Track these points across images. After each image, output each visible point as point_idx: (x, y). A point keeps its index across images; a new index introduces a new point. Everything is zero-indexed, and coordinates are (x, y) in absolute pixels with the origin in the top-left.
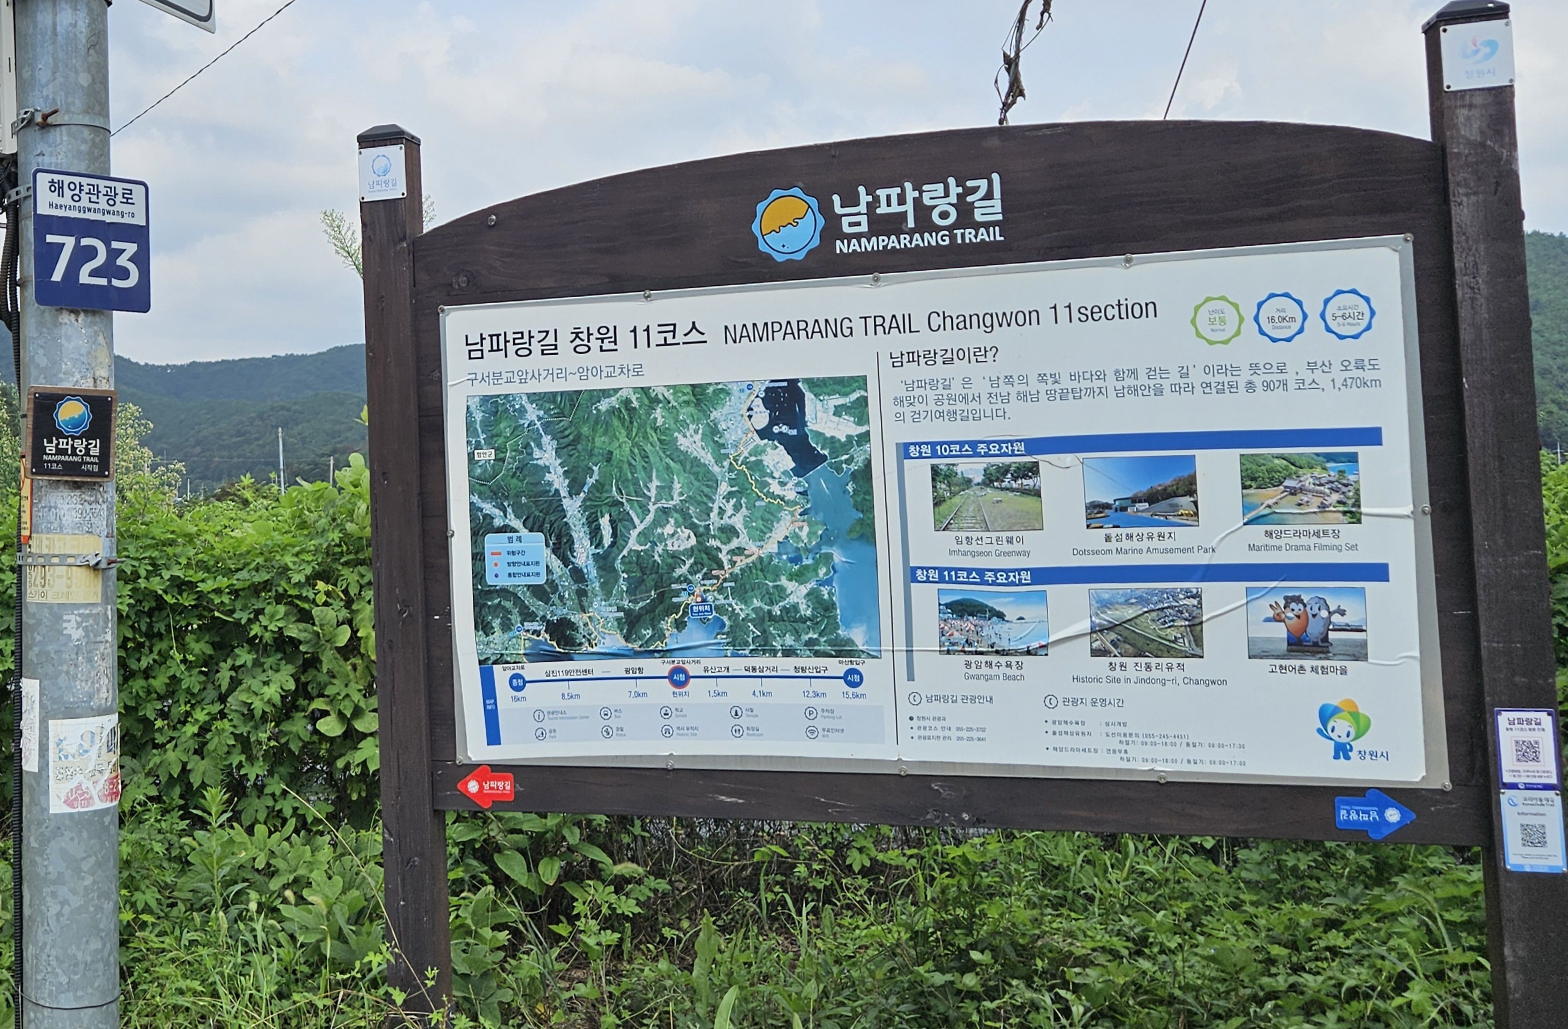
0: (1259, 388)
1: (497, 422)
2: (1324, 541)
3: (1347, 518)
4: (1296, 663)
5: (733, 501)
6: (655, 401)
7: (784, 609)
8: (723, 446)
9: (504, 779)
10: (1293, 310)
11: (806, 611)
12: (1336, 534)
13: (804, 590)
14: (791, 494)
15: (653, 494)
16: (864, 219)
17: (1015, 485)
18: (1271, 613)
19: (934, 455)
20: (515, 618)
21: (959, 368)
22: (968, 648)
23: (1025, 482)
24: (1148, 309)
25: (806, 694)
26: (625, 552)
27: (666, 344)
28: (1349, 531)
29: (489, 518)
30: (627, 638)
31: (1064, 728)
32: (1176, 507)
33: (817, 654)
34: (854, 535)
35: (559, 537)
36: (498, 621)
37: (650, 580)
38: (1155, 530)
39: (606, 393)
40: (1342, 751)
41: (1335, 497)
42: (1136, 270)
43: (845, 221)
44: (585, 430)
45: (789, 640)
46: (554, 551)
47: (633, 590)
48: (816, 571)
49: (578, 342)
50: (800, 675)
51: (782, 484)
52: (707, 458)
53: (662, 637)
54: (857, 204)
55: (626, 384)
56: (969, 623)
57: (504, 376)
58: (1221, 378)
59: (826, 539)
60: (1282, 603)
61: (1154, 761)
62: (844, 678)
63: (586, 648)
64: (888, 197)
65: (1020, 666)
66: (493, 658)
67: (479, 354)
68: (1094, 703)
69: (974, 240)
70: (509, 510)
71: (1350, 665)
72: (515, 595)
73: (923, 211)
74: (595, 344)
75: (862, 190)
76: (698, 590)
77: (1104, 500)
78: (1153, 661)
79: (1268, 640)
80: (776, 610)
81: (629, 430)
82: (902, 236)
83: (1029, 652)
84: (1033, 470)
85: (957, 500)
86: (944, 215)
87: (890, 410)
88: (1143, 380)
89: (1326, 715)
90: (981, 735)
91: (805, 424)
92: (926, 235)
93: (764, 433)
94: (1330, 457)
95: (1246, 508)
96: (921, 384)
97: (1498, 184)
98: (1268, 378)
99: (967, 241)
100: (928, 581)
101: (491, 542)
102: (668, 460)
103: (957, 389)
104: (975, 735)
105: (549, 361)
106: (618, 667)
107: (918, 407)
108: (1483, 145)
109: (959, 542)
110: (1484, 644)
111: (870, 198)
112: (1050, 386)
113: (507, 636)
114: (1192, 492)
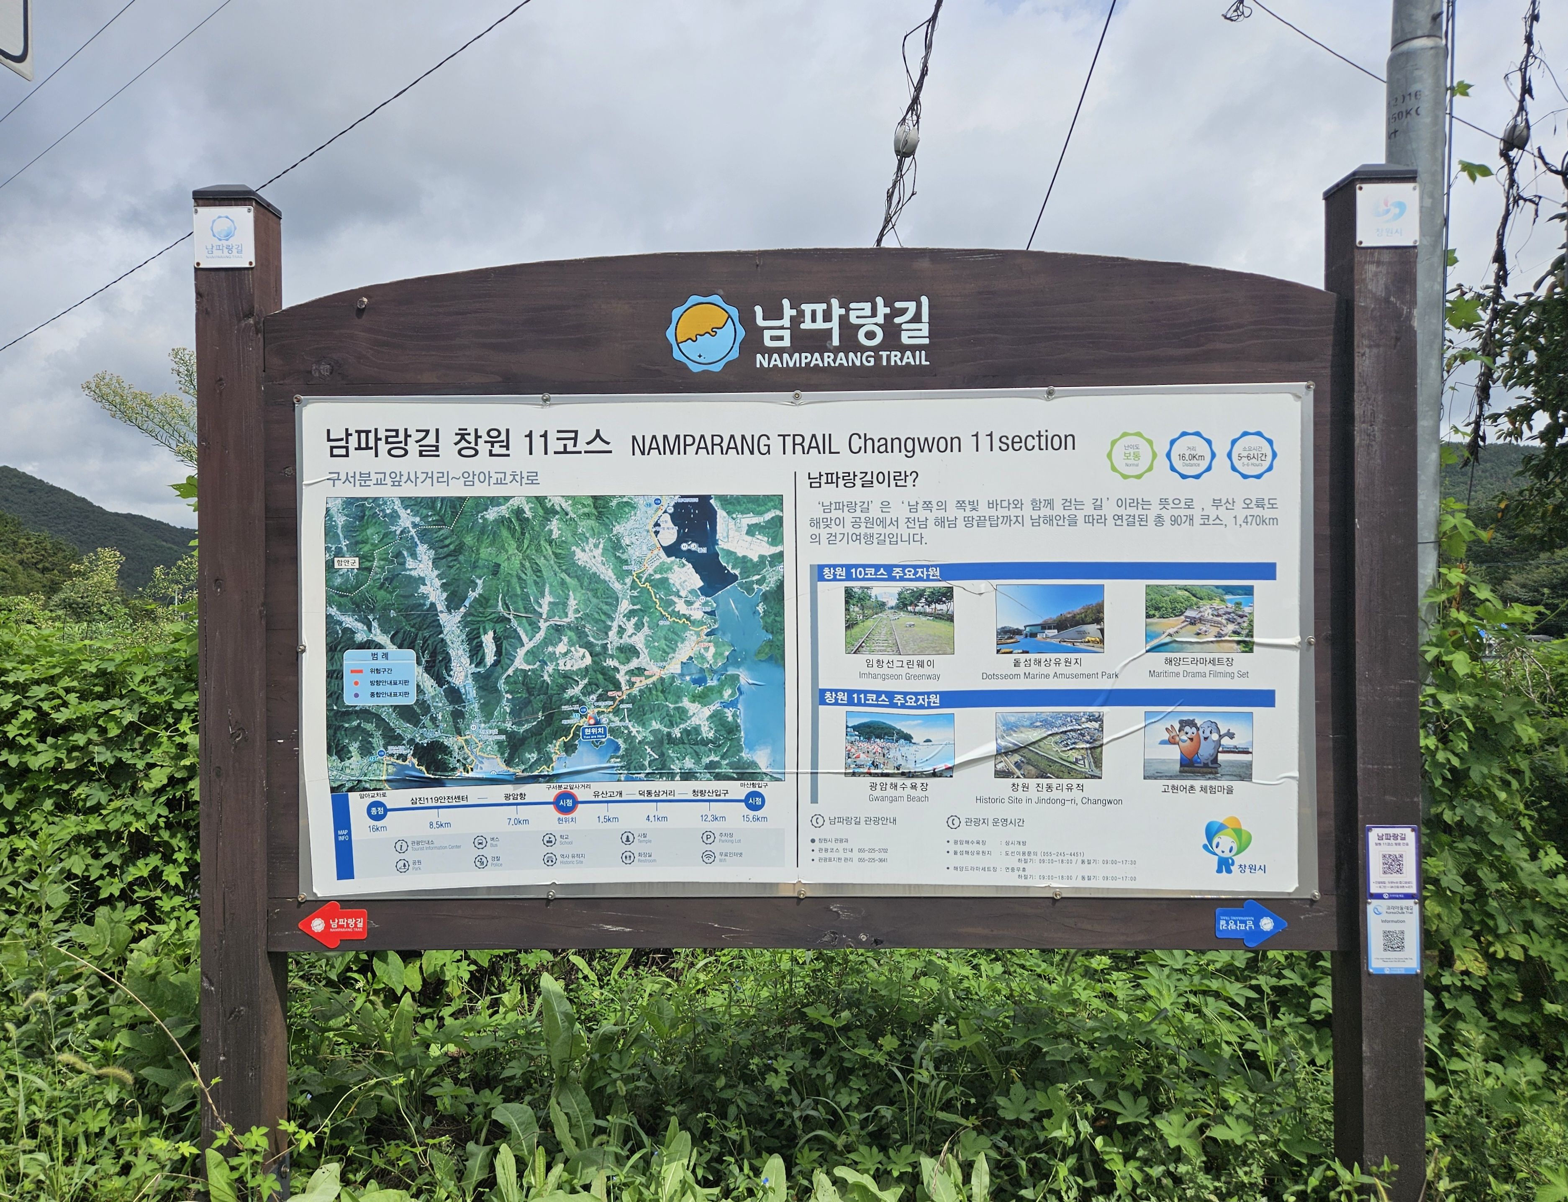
0: (1167, 522)
1: (363, 528)
2: (1219, 668)
3: (1240, 647)
4: (1188, 783)
5: (634, 620)
6: (550, 512)
7: (686, 732)
8: (626, 562)
9: (356, 916)
10: (1202, 448)
11: (707, 732)
12: (1230, 662)
13: (707, 712)
14: (697, 613)
15: (545, 610)
16: (787, 334)
17: (928, 610)
18: (1166, 736)
19: (849, 578)
20: (378, 741)
21: (879, 492)
22: (874, 772)
23: (939, 607)
24: (1066, 441)
25: (704, 818)
26: (510, 672)
27: (565, 452)
28: (1242, 660)
29: (349, 632)
30: (508, 762)
31: (965, 847)
32: (1083, 634)
33: (718, 777)
34: (763, 657)
35: (433, 654)
36: (357, 745)
37: (538, 701)
38: (1063, 656)
39: (494, 501)
40: (1225, 865)
41: (1231, 627)
42: (1056, 401)
43: (767, 334)
44: (469, 540)
45: (689, 764)
46: (428, 670)
47: (518, 712)
48: (720, 692)
49: (463, 444)
50: (699, 798)
51: (689, 603)
52: (607, 574)
53: (548, 761)
54: (781, 318)
55: (519, 493)
56: (877, 745)
57: (374, 477)
58: (1132, 511)
59: (733, 660)
60: (1177, 726)
61: (1050, 878)
62: (746, 801)
63: (460, 773)
64: (814, 313)
65: (924, 787)
66: (349, 785)
67: (343, 452)
68: (995, 822)
69: (899, 363)
70: (375, 624)
71: (1237, 785)
72: (378, 717)
73: (848, 329)
74: (483, 448)
75: (786, 303)
76: (591, 712)
77: (1015, 626)
78: (1054, 782)
79: (1163, 761)
80: (676, 732)
81: (520, 542)
82: (826, 355)
83: (934, 774)
84: (947, 595)
85: (869, 623)
86: (870, 335)
87: (805, 531)
88: (1058, 510)
89: (1212, 832)
90: (883, 855)
91: (715, 542)
92: (851, 355)
93: (672, 550)
94: (1229, 590)
95: (1149, 636)
96: (839, 506)
97: (1397, 339)
98: (1176, 512)
99: (893, 363)
100: (836, 703)
101: (351, 659)
102: (564, 576)
103: (875, 512)
104: (877, 856)
105: (428, 463)
106: (497, 793)
107: (834, 529)
108: (1387, 301)
109: (869, 664)
110: (1360, 765)
111: (794, 312)
112: (968, 513)
113: (365, 761)
114: (1099, 620)
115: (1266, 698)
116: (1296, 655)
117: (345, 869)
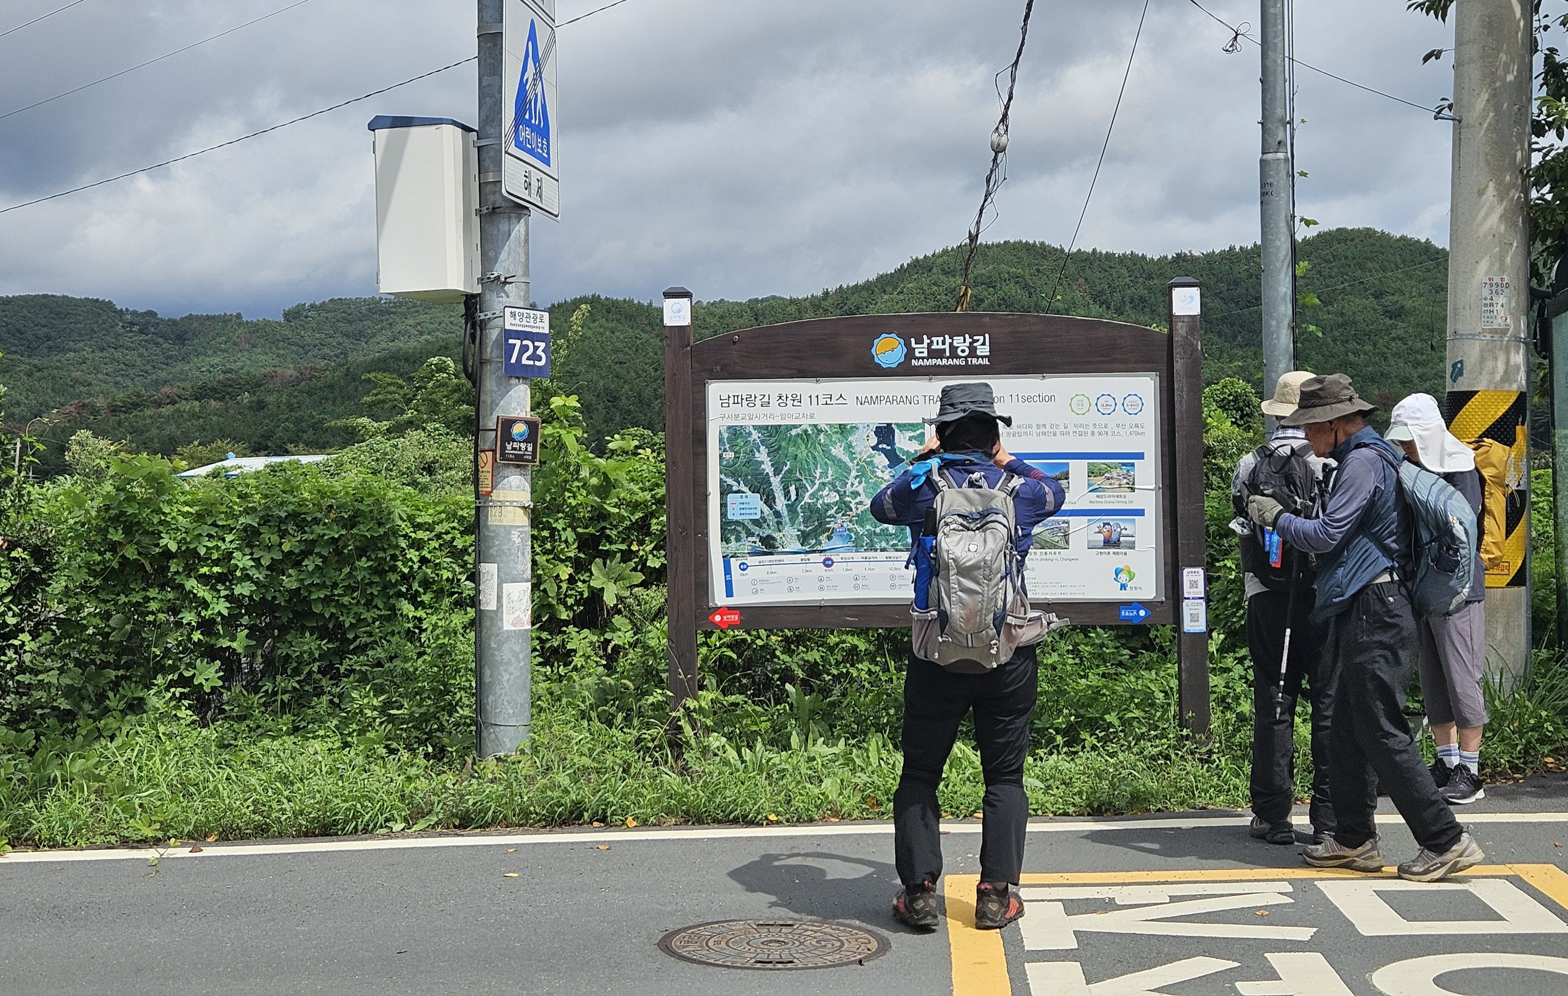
0: (1096, 434)
1: (737, 439)
2: (1120, 499)
3: (1129, 490)
4: (1107, 551)
5: (858, 480)
6: (820, 431)
8: (854, 453)
9: (735, 613)
12: (1125, 496)
15: (818, 475)
16: (926, 351)
18: (1097, 530)
20: (743, 535)
24: (1050, 398)
25: (891, 569)
26: (803, 503)
27: (826, 404)
28: (1130, 495)
29: (730, 486)
30: (802, 545)
33: (897, 550)
35: (768, 496)
36: (734, 536)
37: (815, 517)
39: (795, 427)
40: (1123, 587)
41: (1125, 481)
42: (1046, 381)
43: (917, 351)
44: (783, 444)
45: (884, 544)
46: (765, 503)
47: (806, 521)
49: (781, 401)
50: (889, 560)
51: (883, 472)
52: (846, 459)
53: (820, 544)
54: (923, 343)
55: (806, 423)
57: (740, 416)
58: (1081, 429)
61: (1047, 594)
63: (780, 549)
64: (938, 341)
66: (731, 555)
67: (727, 405)
69: (976, 363)
70: (742, 482)
71: (1128, 551)
72: (743, 524)
73: (953, 349)
74: (790, 402)
75: (925, 337)
78: (1048, 551)
81: (806, 445)
82: (943, 359)
86: (963, 351)
88: (1048, 429)
89: (1117, 572)
92: (955, 360)
94: (1123, 464)
95: (1089, 485)
97: (1192, 354)
98: (1100, 430)
99: (973, 364)
101: (731, 498)
102: (826, 460)
105: (765, 410)
106: (797, 558)
108: (1187, 337)
110: (1179, 541)
111: (929, 341)
113: (738, 544)
114: (1067, 478)
115: (1140, 513)
116: (1154, 493)
117: (729, 593)
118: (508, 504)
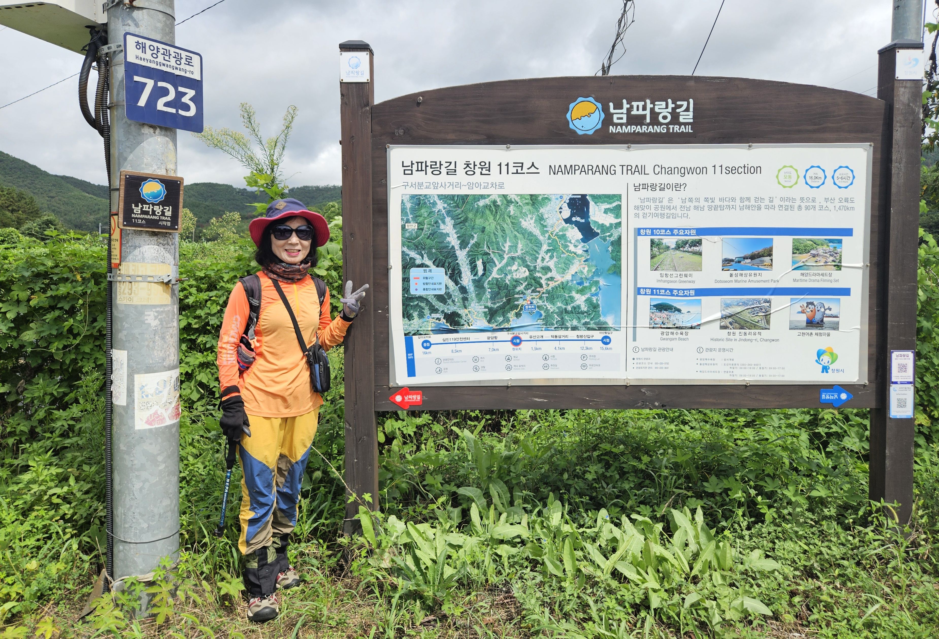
0: (803, 208)
1: (419, 209)
2: (825, 278)
3: (836, 268)
4: (809, 331)
5: (549, 254)
6: (509, 202)
7: (574, 308)
8: (546, 226)
9: (417, 394)
10: (821, 174)
11: (584, 308)
12: (830, 275)
13: (584, 298)
14: (579, 251)
15: (507, 249)
16: (625, 117)
17: (690, 250)
18: (800, 310)
19: (653, 234)
20: (427, 311)
21: (668, 193)
22: (663, 326)
23: (695, 248)
24: (757, 170)
25: (582, 348)
26: (490, 279)
27: (517, 173)
28: (836, 274)
29: (413, 259)
30: (489, 322)
31: (705, 362)
32: (763, 261)
33: (589, 329)
34: (611, 272)
35: (453, 270)
36: (417, 313)
37: (503, 293)
38: (753, 272)
39: (483, 197)
40: (825, 369)
41: (832, 258)
42: (752, 151)
43: (615, 117)
44: (470, 215)
45: (575, 323)
46: (450, 277)
47: (494, 297)
48: (590, 289)
49: (468, 169)
50: (580, 339)
51: (576, 246)
52: (537, 232)
53: (508, 321)
54: (622, 108)
55: (495, 193)
56: (664, 314)
57: (425, 184)
58: (787, 203)
59: (596, 273)
60: (805, 305)
61: (745, 376)
62: (602, 340)
63: (466, 327)
64: (638, 107)
65: (687, 334)
66: (413, 332)
67: (410, 172)
68: (720, 350)
69: (678, 131)
70: (425, 256)
71: (832, 332)
72: (427, 300)
73: (654, 115)
74: (478, 171)
75: (625, 101)
76: (529, 298)
77: (731, 257)
78: (747, 331)
79: (798, 321)
80: (569, 308)
81: (495, 216)
82: (643, 127)
83: (691, 328)
84: (699, 243)
85: (662, 256)
86: (665, 118)
87: (632, 211)
88: (753, 202)
89: (820, 354)
90: (666, 366)
91: (588, 217)
92: (655, 127)
93: (568, 221)
94: (831, 241)
95: (794, 262)
96: (648, 200)
97: (913, 123)
98: (808, 204)
99: (675, 131)
100: (646, 294)
101: (414, 272)
102: (516, 233)
103: (665, 203)
104: (664, 366)
105: (451, 178)
106: (484, 336)
107: (646, 211)
108: (908, 105)
109: (662, 276)
110: (889, 323)
111: (628, 106)
112: (710, 204)
113: (421, 320)
114: (770, 255)
115: (846, 292)
116: (861, 272)
117: (411, 372)
118: (140, 279)
